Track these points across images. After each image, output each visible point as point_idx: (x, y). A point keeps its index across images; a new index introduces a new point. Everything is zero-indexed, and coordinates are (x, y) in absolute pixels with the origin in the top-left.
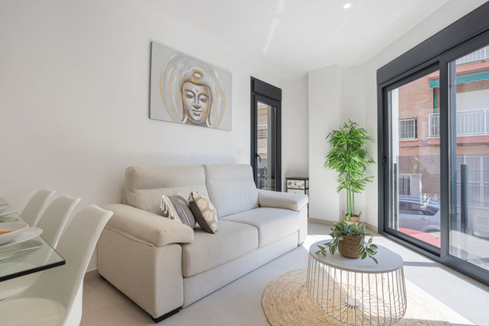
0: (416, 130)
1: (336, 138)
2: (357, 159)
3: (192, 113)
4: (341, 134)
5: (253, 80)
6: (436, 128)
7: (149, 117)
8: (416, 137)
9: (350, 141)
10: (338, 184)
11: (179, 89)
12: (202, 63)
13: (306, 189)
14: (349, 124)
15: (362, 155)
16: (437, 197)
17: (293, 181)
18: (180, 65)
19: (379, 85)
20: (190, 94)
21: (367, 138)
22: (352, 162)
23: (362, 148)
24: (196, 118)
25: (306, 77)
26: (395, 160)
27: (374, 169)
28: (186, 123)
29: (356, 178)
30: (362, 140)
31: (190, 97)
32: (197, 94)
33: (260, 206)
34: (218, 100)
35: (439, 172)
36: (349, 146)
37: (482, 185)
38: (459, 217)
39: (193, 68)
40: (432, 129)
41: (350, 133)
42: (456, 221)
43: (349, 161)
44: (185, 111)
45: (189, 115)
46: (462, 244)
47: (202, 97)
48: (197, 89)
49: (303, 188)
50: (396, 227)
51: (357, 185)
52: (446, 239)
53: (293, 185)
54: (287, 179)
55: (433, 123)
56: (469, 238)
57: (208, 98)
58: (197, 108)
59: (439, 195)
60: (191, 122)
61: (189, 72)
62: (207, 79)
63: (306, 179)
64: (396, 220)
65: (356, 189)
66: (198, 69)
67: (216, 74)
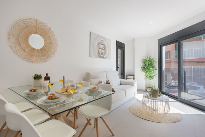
0: (169, 56)
1: (144, 62)
2: (152, 69)
3: (101, 54)
4: (146, 60)
5: (117, 42)
6: (176, 56)
7: (90, 56)
8: (169, 59)
9: (149, 63)
10: (145, 77)
11: (97, 46)
12: (103, 38)
13: (134, 79)
14: (149, 57)
15: (153, 67)
16: (177, 81)
17: (129, 76)
18: (98, 39)
19: (159, 45)
20: (100, 48)
21: (155, 62)
22: (150, 70)
23: (153, 65)
24: (102, 56)
25: (134, 40)
26: (164, 69)
27: (157, 72)
28: (99, 58)
29: (151, 75)
30: (153, 62)
31: (100, 49)
32: (102, 48)
33: (121, 84)
34: (107, 49)
35: (178, 73)
36: (148, 64)
37: (192, 77)
38: (183, 88)
39: (101, 39)
40: (175, 56)
41: (149, 60)
42: (182, 89)
43: (149, 70)
44: (99, 54)
45: (100, 55)
46: (184, 95)
47: (103, 49)
48: (102, 46)
49: (133, 78)
50: (164, 91)
51: (151, 77)
52: (180, 94)
53: (129, 77)
54: (127, 75)
55: (175, 54)
56: (186, 94)
57: (105, 49)
58: (102, 52)
59: (178, 81)
60: (100, 57)
61: (100, 41)
62: (105, 43)
63: (134, 75)
64: (164, 89)
65: (151, 79)
66: (102, 39)
67: (107, 40)
